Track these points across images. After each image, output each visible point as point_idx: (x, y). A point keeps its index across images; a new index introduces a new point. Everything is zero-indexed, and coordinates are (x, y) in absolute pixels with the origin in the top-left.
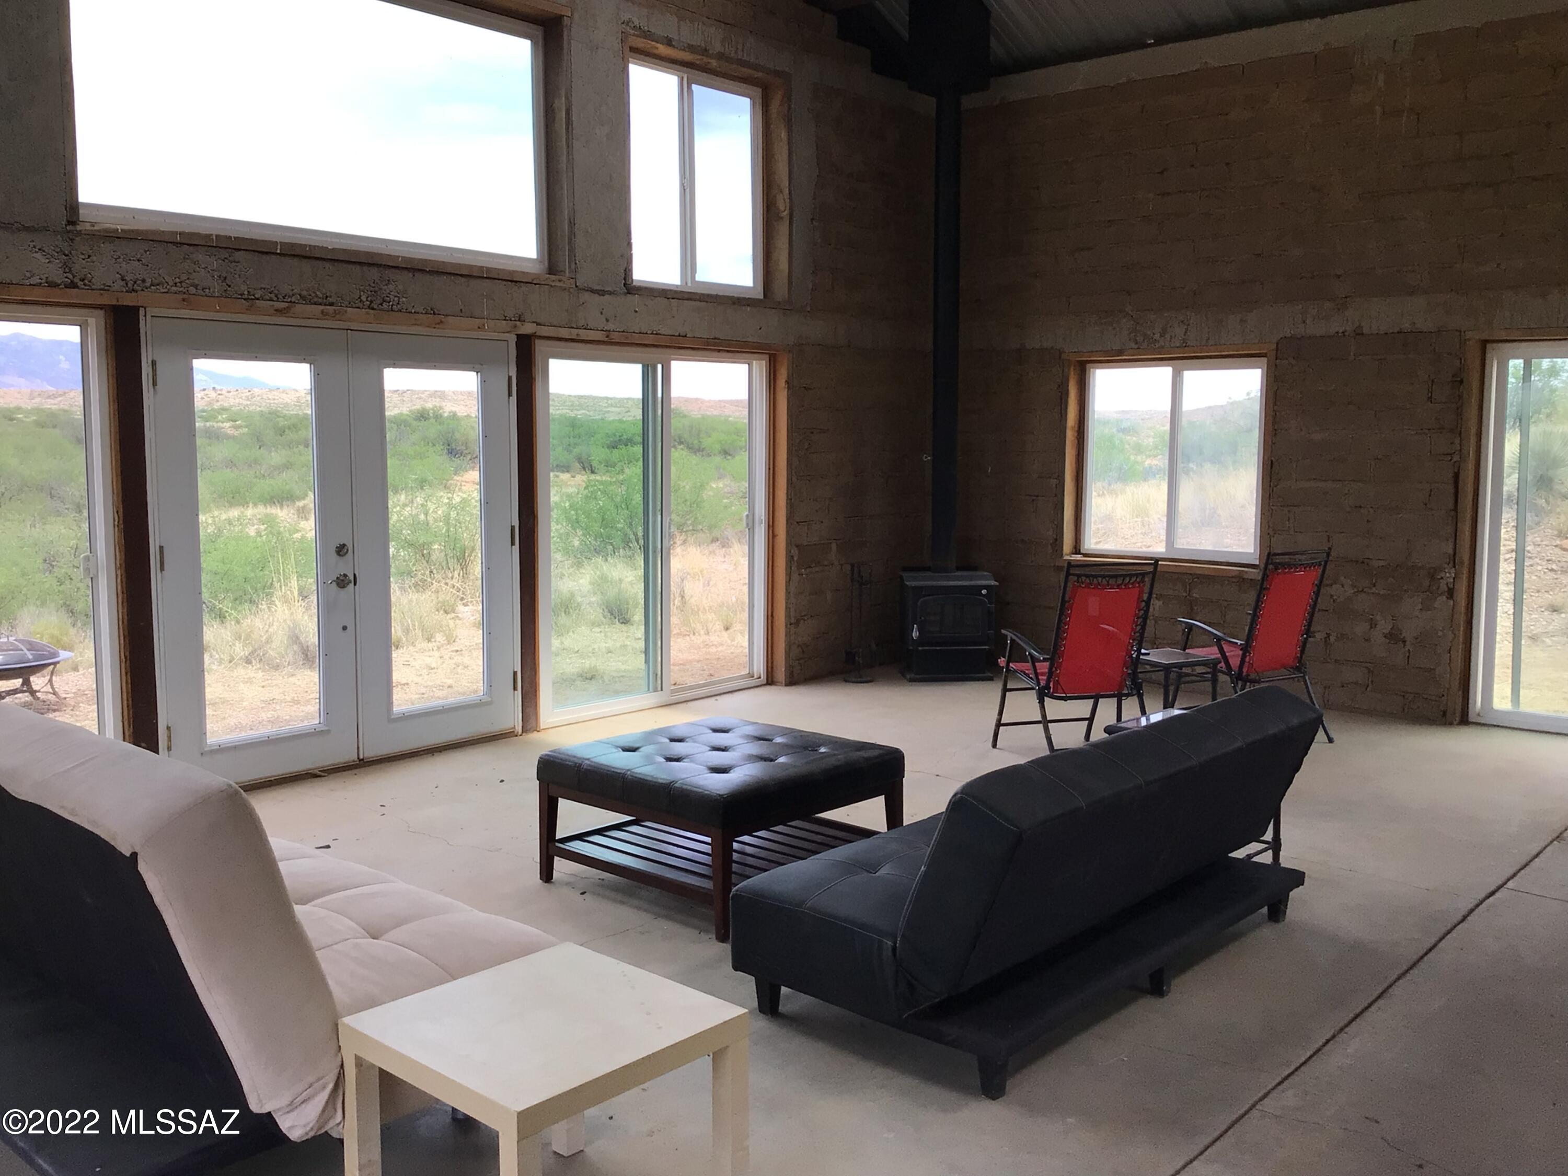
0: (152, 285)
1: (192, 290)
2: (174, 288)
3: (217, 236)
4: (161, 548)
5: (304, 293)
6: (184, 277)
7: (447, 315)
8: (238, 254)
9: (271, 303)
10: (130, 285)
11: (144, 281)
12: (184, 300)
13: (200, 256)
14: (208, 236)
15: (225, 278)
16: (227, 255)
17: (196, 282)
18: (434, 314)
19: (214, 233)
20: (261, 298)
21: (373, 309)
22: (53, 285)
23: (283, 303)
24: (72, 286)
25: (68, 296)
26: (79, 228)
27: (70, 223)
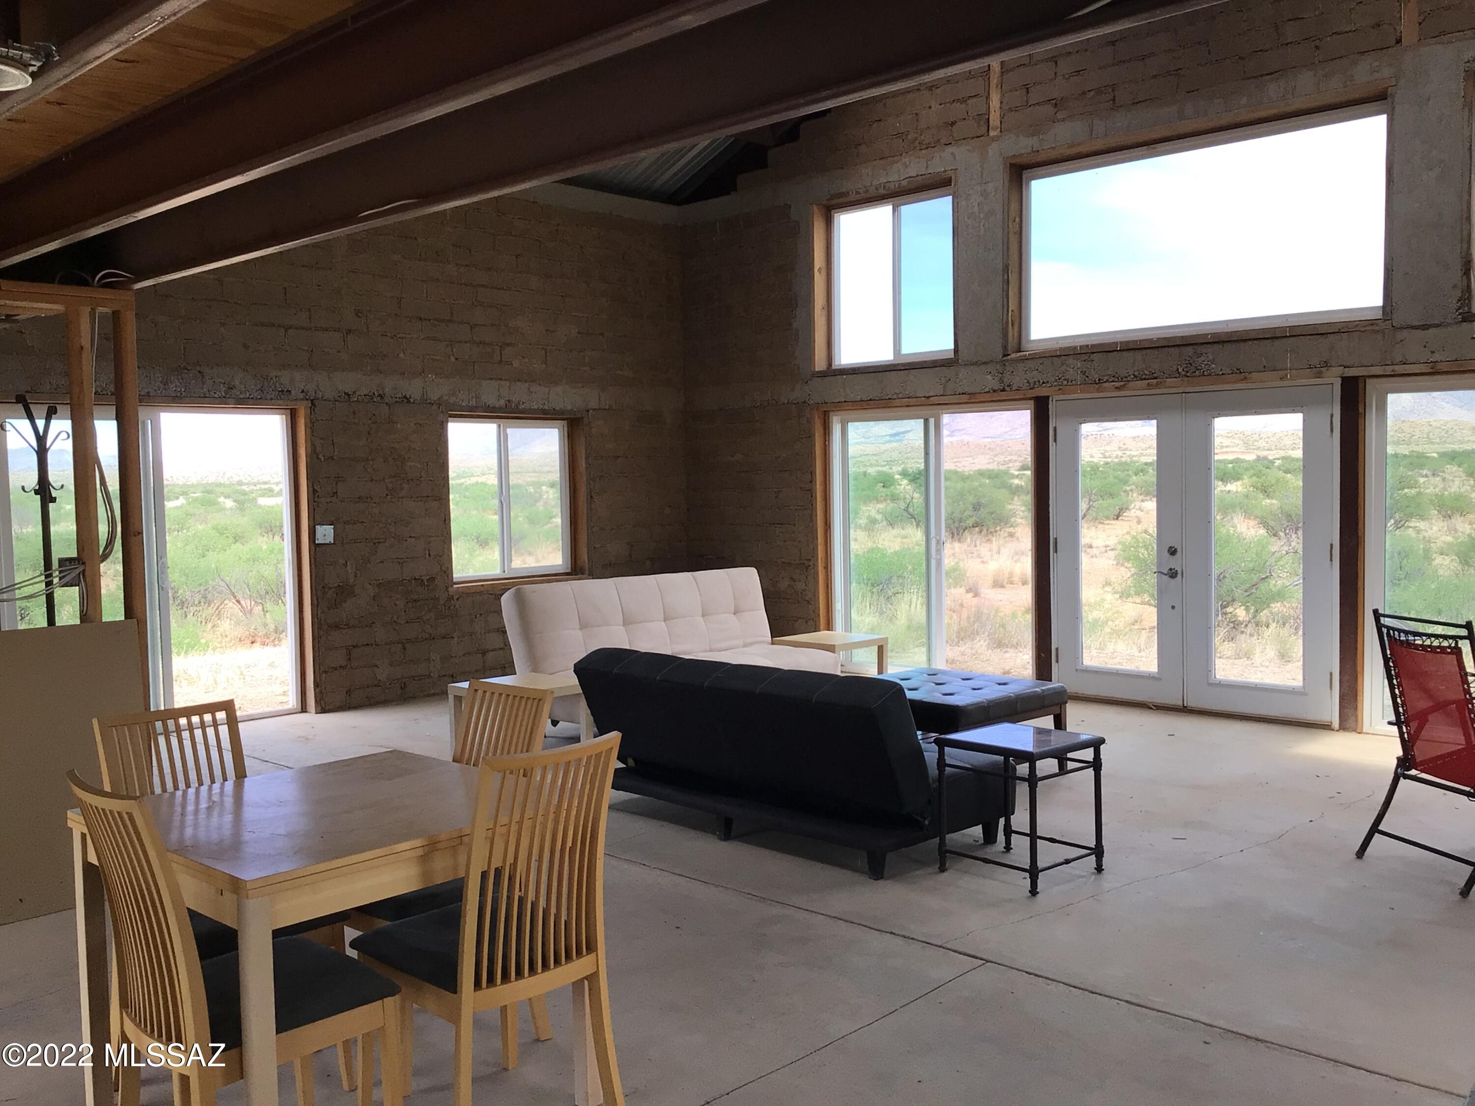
0: (1043, 383)
1: (1065, 382)
2: (1056, 383)
3: (1081, 347)
4: (1056, 539)
5: (1136, 373)
6: (1060, 376)
7: (1251, 373)
8: (1094, 355)
9: (1113, 383)
10: (1032, 385)
11: (1039, 382)
12: (1060, 389)
13: (1070, 361)
14: (1075, 348)
15: (1085, 372)
16: (1087, 357)
17: (1067, 377)
18: (1241, 372)
19: (1079, 344)
20: (1107, 381)
21: (1188, 377)
22: (994, 391)
23: (1122, 382)
24: (1003, 390)
25: (1003, 396)
26: (1009, 357)
27: (1005, 355)
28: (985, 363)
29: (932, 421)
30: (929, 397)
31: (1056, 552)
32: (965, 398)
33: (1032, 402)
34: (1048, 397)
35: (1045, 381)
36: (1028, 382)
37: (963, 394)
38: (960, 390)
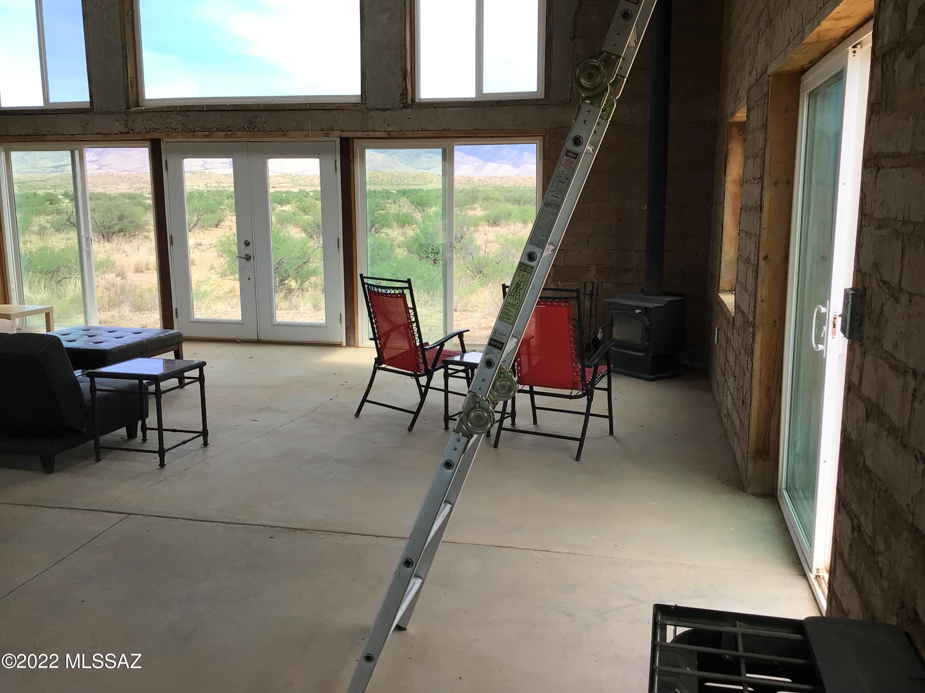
0: (156, 129)
1: (171, 130)
2: (164, 130)
3: (180, 106)
4: (172, 236)
5: (217, 127)
6: (167, 125)
7: (288, 131)
8: (189, 112)
9: (203, 132)
10: (148, 130)
11: (153, 128)
12: (168, 134)
13: (173, 115)
14: (176, 107)
15: (184, 124)
16: (184, 114)
17: (172, 126)
18: (282, 131)
19: (178, 105)
20: (199, 131)
21: (250, 131)
22: (122, 133)
23: (209, 132)
24: (128, 133)
25: (128, 137)
26: (130, 110)
27: (127, 108)
28: (113, 113)
29: (77, 153)
30: (73, 135)
31: (172, 245)
32: (100, 137)
33: (149, 142)
34: (160, 139)
35: (157, 128)
36: (146, 129)
37: (99, 134)
38: (97, 131)
